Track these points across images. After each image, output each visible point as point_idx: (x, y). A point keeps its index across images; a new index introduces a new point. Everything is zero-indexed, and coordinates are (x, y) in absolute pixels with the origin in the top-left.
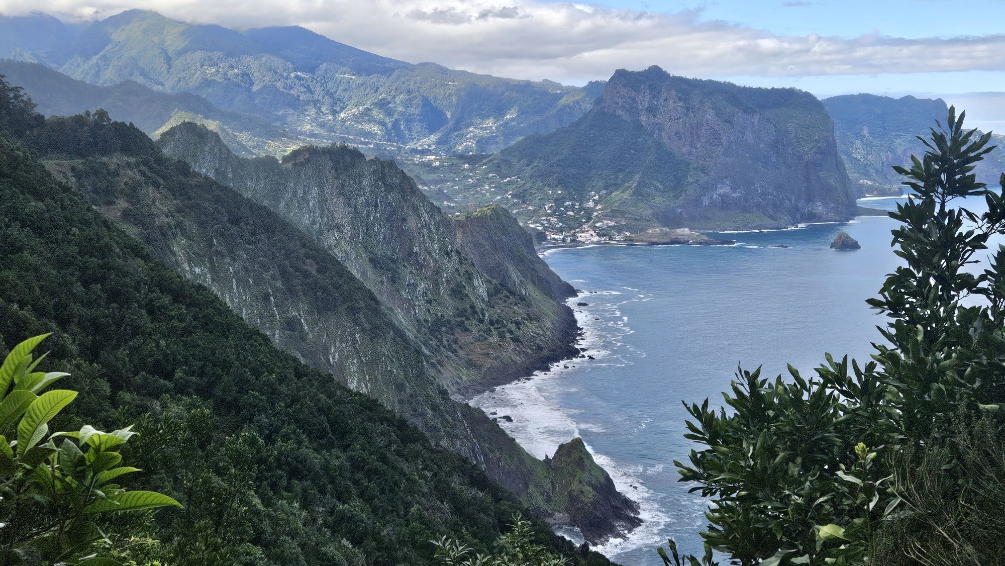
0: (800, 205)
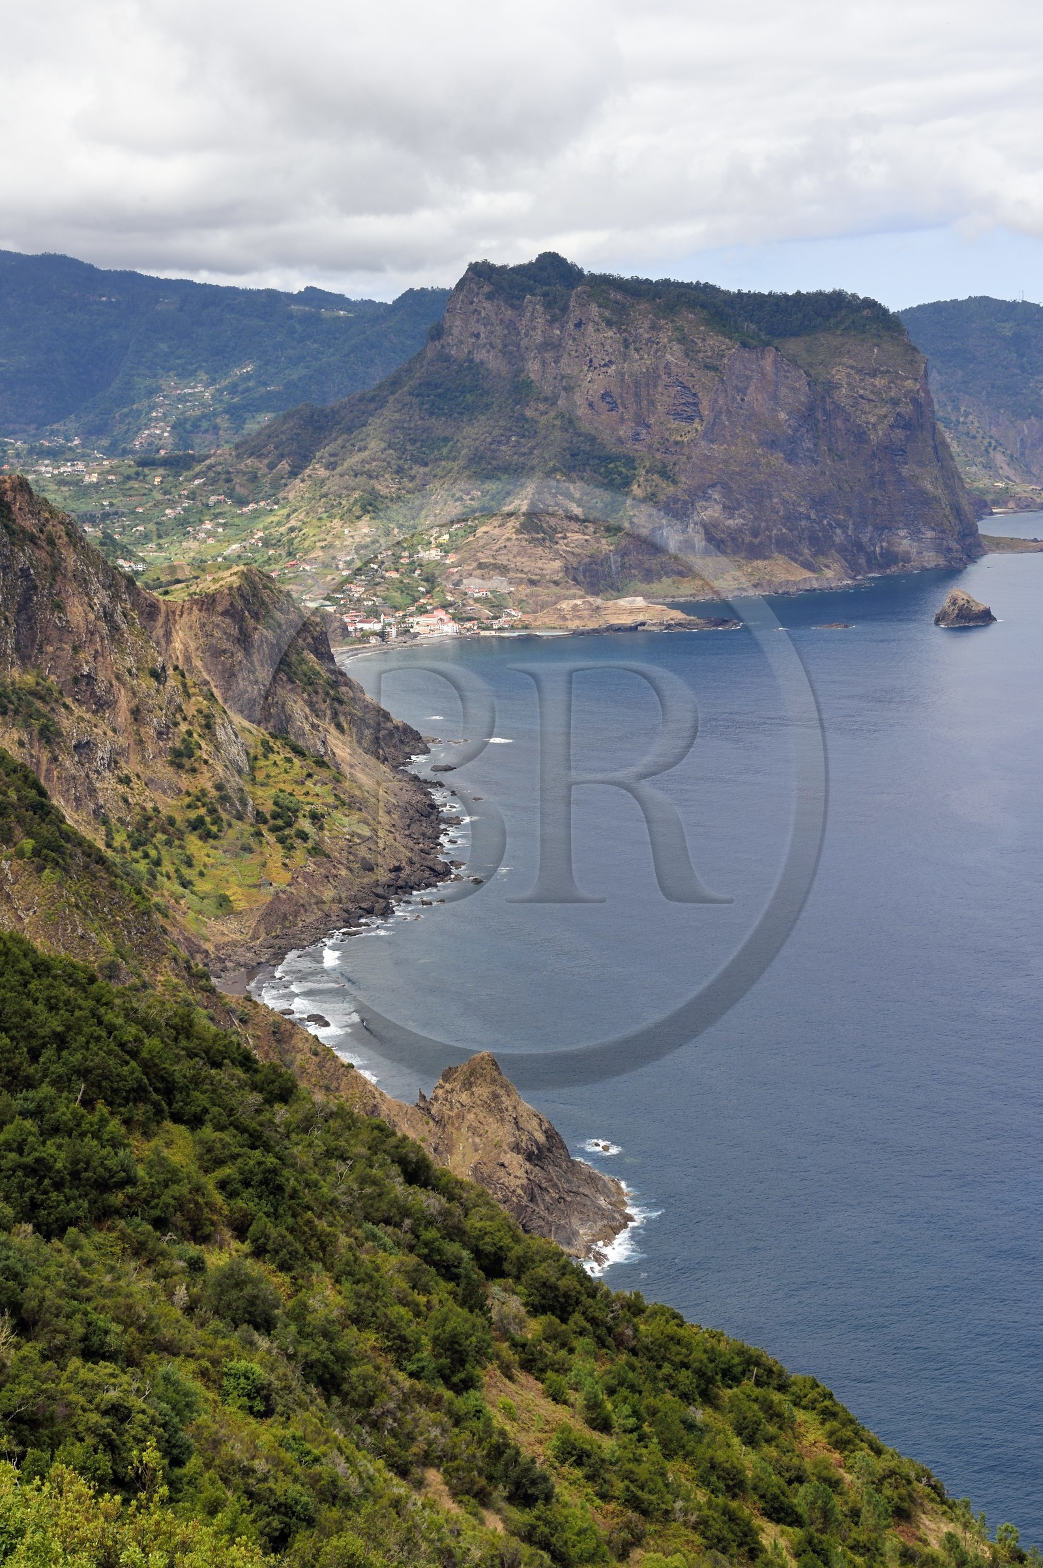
0: (865, 539)
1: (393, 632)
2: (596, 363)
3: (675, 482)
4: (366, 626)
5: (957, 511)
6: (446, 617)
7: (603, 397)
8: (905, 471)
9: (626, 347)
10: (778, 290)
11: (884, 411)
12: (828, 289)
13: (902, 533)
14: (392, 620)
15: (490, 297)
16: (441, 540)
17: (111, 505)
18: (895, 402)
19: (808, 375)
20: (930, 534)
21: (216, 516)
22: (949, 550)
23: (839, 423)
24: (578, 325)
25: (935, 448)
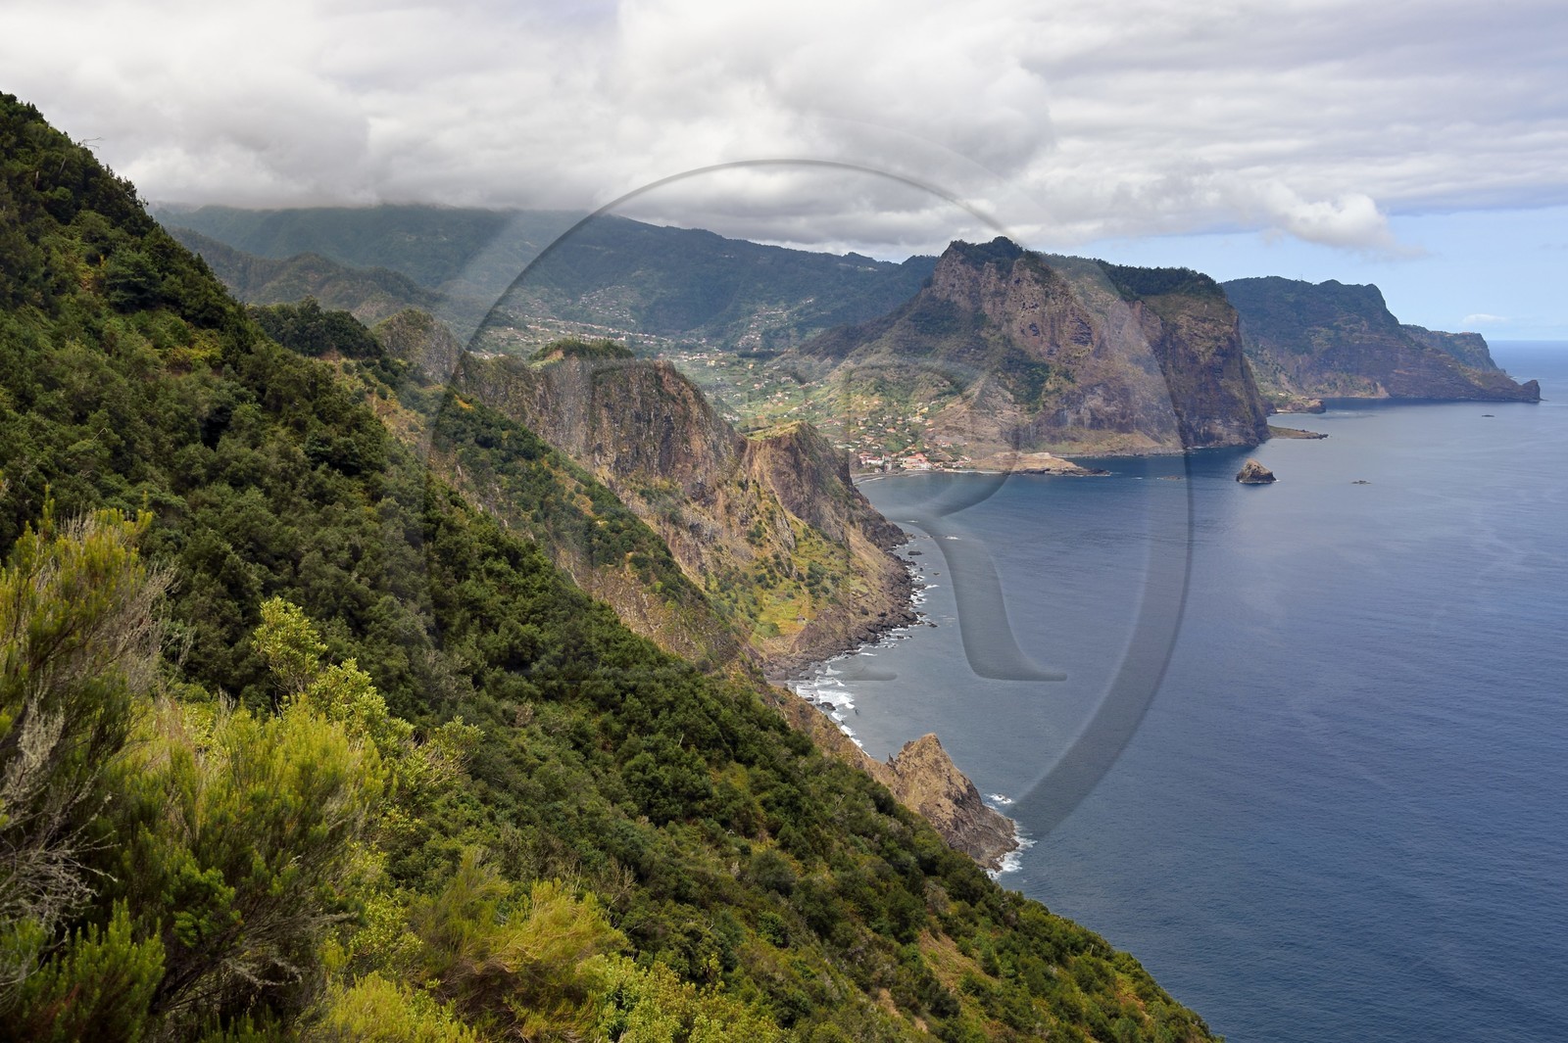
0: (1194, 423)
1: (890, 466)
2: (1027, 305)
3: (1073, 382)
4: (873, 462)
5: (1254, 409)
6: (923, 459)
7: (1031, 327)
8: (1221, 383)
9: (1047, 296)
10: (1145, 266)
11: (1210, 344)
12: (1177, 267)
13: (1218, 422)
14: (888, 458)
15: (962, 262)
16: (923, 411)
17: (722, 380)
18: (1217, 339)
19: (1162, 319)
20: (1236, 423)
21: (785, 389)
22: (1248, 434)
23: (1181, 350)
24: (1017, 282)
25: (1242, 369)
